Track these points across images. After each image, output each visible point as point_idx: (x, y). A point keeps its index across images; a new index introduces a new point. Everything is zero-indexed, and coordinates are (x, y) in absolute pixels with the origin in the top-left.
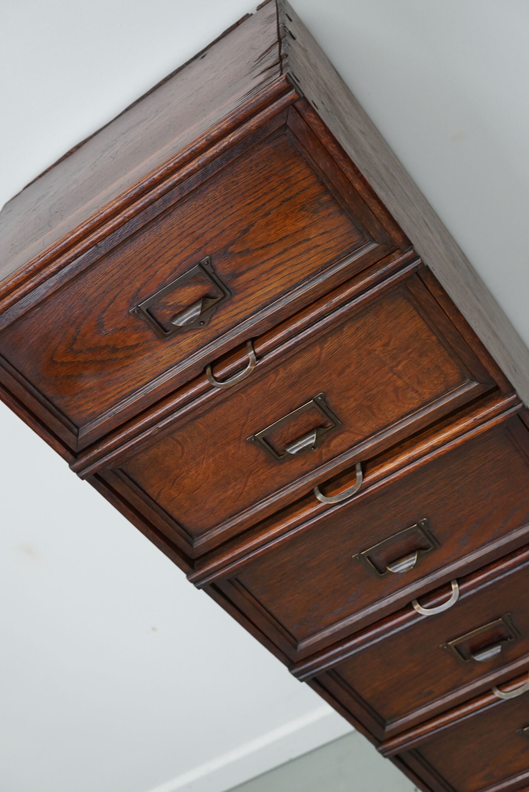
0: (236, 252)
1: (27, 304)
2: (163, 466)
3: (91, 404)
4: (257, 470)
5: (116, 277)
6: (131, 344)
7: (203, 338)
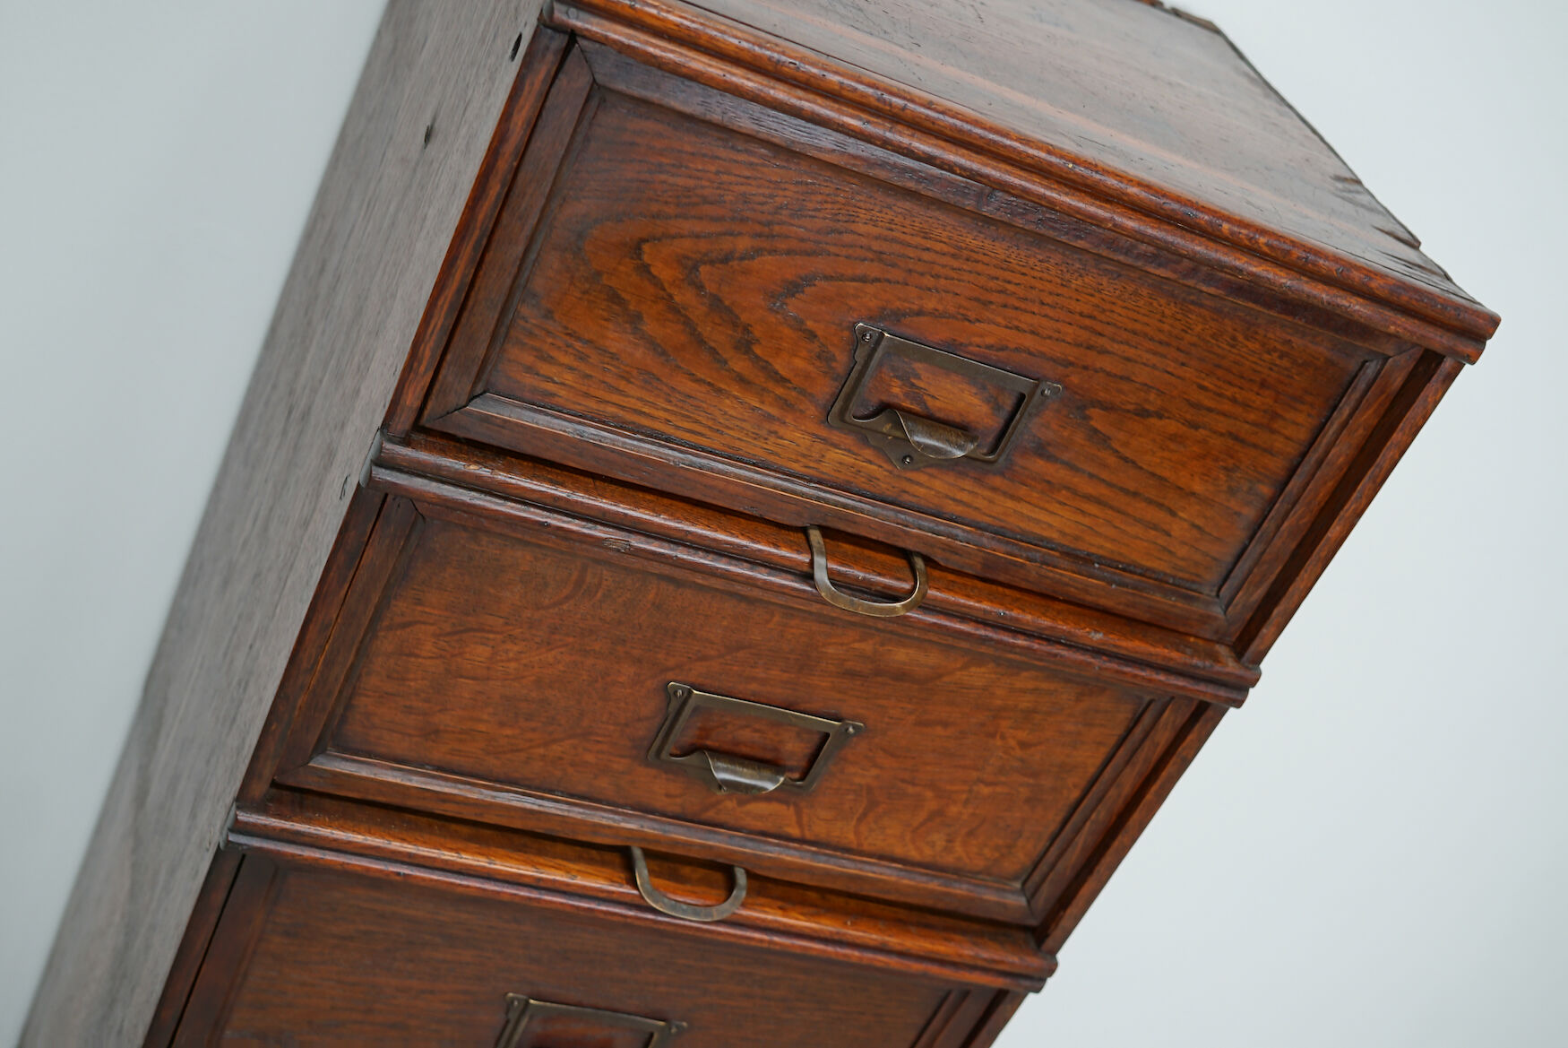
0: (1092, 423)
1: (775, 126)
2: (492, 591)
3: (569, 378)
4: (599, 739)
5: (926, 256)
6: (777, 367)
7: (871, 478)
